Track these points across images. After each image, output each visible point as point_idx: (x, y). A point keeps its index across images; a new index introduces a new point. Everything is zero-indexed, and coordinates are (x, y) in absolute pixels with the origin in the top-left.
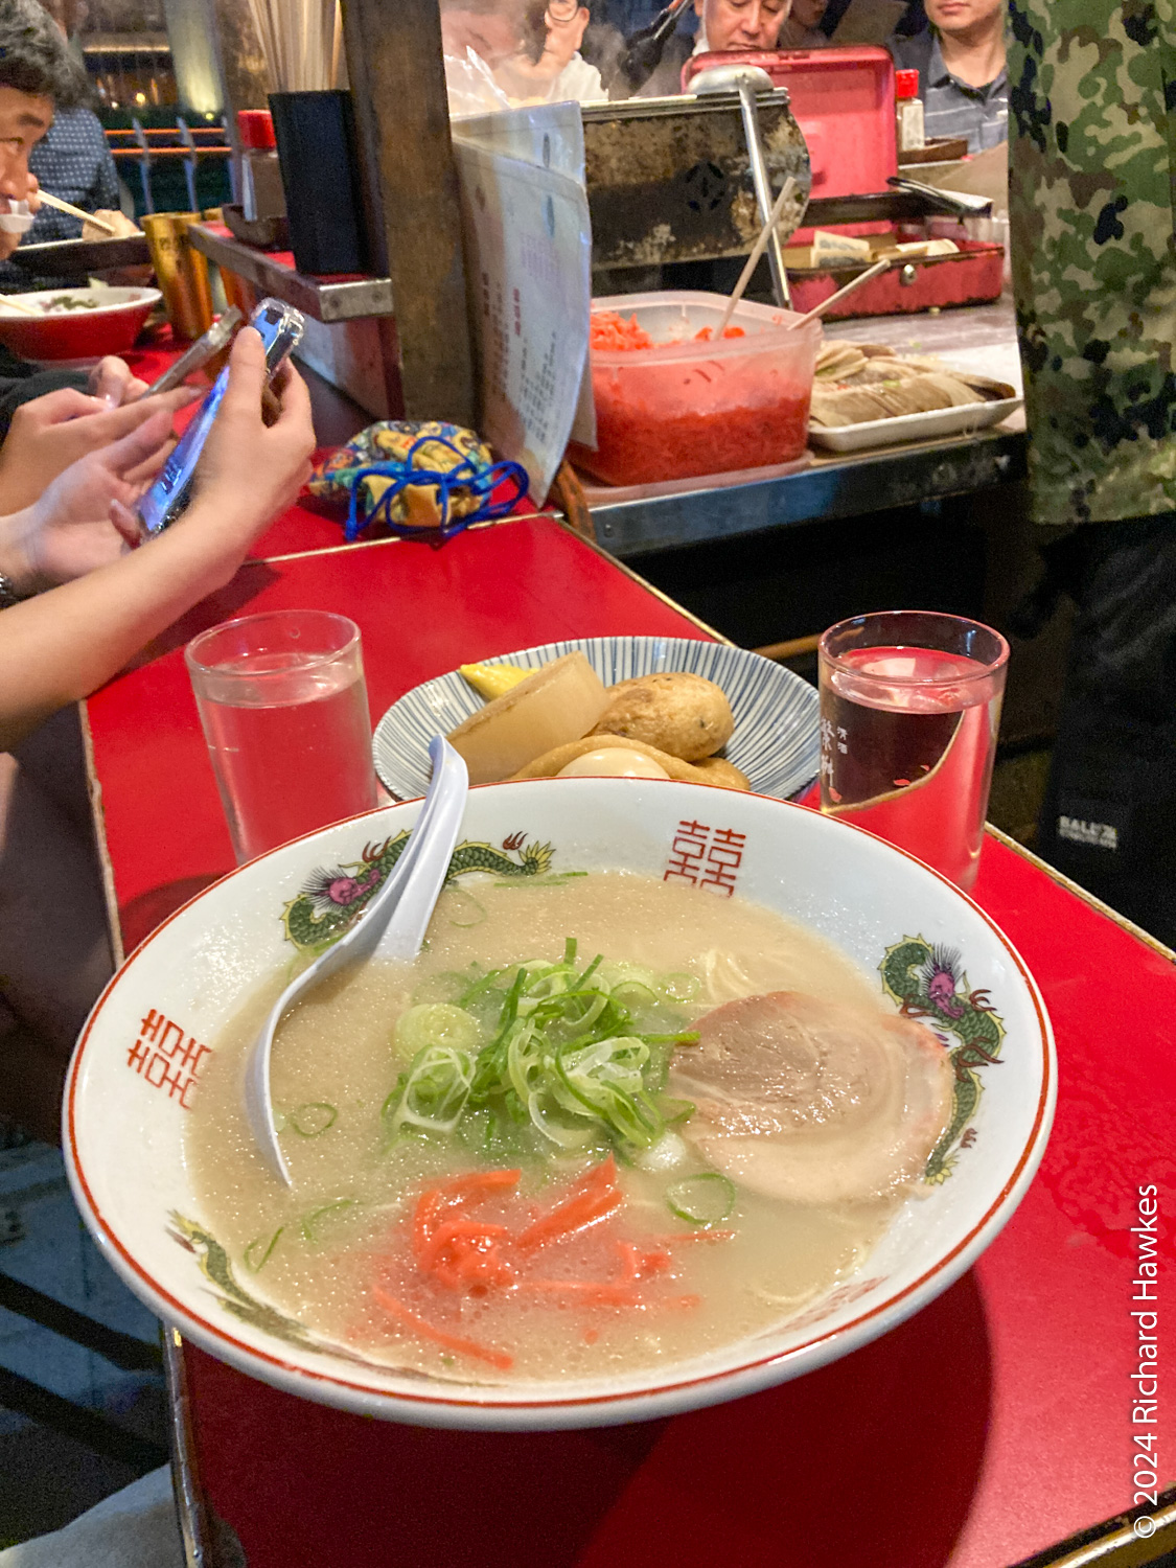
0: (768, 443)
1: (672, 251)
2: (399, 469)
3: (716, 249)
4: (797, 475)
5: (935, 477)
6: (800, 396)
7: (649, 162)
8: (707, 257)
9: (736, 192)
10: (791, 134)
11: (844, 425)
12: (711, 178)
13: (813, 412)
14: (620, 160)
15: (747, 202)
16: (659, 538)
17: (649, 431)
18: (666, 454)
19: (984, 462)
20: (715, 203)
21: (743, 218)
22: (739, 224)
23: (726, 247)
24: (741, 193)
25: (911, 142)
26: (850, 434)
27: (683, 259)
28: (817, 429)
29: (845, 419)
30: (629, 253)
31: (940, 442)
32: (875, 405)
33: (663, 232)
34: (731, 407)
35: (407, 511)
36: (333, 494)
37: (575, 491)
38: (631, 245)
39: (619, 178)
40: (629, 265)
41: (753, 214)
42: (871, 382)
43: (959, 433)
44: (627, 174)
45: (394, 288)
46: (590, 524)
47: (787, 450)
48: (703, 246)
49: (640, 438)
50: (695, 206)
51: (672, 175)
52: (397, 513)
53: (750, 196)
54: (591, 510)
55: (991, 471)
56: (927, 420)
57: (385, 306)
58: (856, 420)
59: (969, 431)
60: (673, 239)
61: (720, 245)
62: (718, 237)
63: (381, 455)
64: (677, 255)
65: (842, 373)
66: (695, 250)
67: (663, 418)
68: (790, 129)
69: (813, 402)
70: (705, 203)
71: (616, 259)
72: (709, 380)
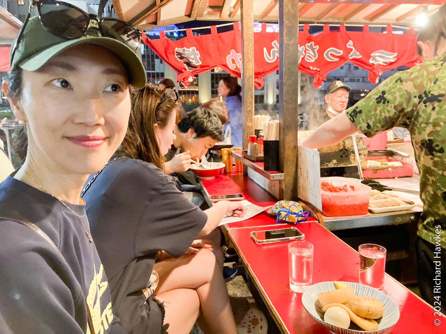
0: (360, 211)
1: (336, 165)
2: (287, 211)
3: (346, 165)
4: (366, 217)
5: (396, 220)
6: (367, 202)
7: (332, 148)
8: (344, 166)
9: (351, 154)
10: (363, 143)
11: (376, 208)
12: (346, 151)
13: (369, 205)
14: (326, 148)
15: (353, 156)
16: (338, 228)
17: (336, 207)
18: (339, 211)
19: (408, 217)
20: (346, 156)
21: (352, 159)
22: (351, 160)
23: (348, 164)
24: (352, 154)
25: (390, 139)
26: (377, 210)
27: (338, 166)
28: (370, 208)
29: (377, 207)
30: (327, 165)
31: (397, 212)
32: (383, 204)
33: (335, 161)
34: (353, 203)
35: (289, 219)
36: (273, 214)
37: (321, 217)
38: (327, 164)
39: (326, 151)
40: (327, 167)
41: (354, 158)
42: (381, 199)
43: (401, 211)
44: (328, 150)
45: (284, 175)
46: (324, 224)
47: (364, 212)
48: (343, 164)
49: (334, 208)
50: (341, 156)
51: (337, 151)
52: (287, 220)
53: (354, 155)
54: (324, 221)
55: (409, 219)
56: (394, 208)
57: (282, 178)
58: (379, 207)
59: (404, 210)
60: (337, 162)
61: (347, 164)
62: (347, 162)
63: (282, 207)
64: (337, 165)
65: (375, 196)
66: (341, 165)
67: (339, 205)
68: (363, 142)
69: (370, 203)
70: (344, 156)
71: (324, 166)
72: (348, 198)
